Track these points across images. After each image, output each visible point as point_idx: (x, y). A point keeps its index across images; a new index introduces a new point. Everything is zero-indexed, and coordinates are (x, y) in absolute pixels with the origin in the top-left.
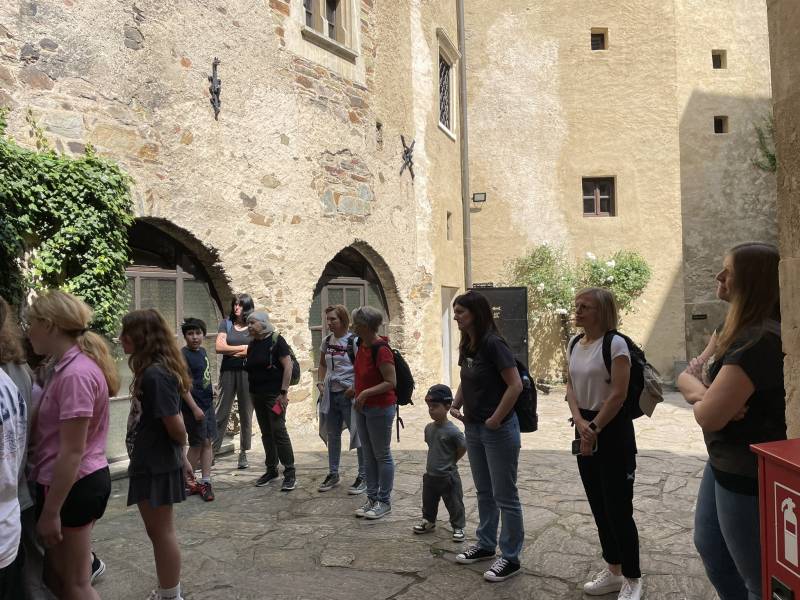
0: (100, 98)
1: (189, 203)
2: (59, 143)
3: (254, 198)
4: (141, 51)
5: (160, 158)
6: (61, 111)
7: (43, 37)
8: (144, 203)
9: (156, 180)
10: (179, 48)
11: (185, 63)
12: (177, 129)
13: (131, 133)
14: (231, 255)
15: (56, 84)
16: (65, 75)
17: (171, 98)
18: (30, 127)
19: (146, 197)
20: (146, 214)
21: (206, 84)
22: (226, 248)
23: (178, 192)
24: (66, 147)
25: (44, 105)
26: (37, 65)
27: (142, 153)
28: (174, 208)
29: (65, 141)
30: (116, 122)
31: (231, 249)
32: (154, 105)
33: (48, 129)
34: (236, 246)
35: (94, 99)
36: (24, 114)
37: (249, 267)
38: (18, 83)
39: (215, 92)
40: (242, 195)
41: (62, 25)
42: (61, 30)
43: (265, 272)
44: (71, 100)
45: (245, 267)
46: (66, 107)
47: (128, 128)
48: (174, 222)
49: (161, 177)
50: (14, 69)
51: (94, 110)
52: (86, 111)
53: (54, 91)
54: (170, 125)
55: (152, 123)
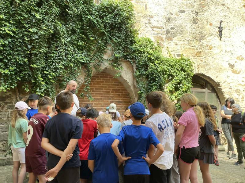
0: (185, 40)
1: (211, 68)
2: (174, 55)
3: (234, 65)
4: (197, 24)
5: (202, 55)
7: (171, 27)
8: (197, 69)
9: (200, 62)
10: (209, 21)
11: (211, 24)
12: (207, 45)
13: (194, 49)
14: (225, 84)
15: (174, 39)
16: (176, 36)
17: (206, 36)
18: (167, 52)
19: (197, 67)
20: (197, 72)
21: (218, 30)
22: (223, 82)
23: (207, 65)
24: (176, 56)
25: (171, 45)
26: (169, 35)
27: (196, 54)
28: (206, 70)
29: (176, 54)
30: (189, 47)
31: (224, 82)
32: (200, 39)
33: (172, 51)
34: (226, 81)
35: (184, 41)
36: (166, 48)
37: (231, 88)
38: (165, 40)
39: (220, 31)
40: (229, 64)
41: (176, 22)
42: (176, 24)
43: (237, 90)
44: (178, 42)
45: (230, 88)
46: (176, 45)
47: (193, 48)
48: (206, 74)
49: (202, 61)
50: (164, 37)
51: (184, 44)
52: (181, 45)
53: (174, 41)
54: (205, 45)
55: (200, 45)
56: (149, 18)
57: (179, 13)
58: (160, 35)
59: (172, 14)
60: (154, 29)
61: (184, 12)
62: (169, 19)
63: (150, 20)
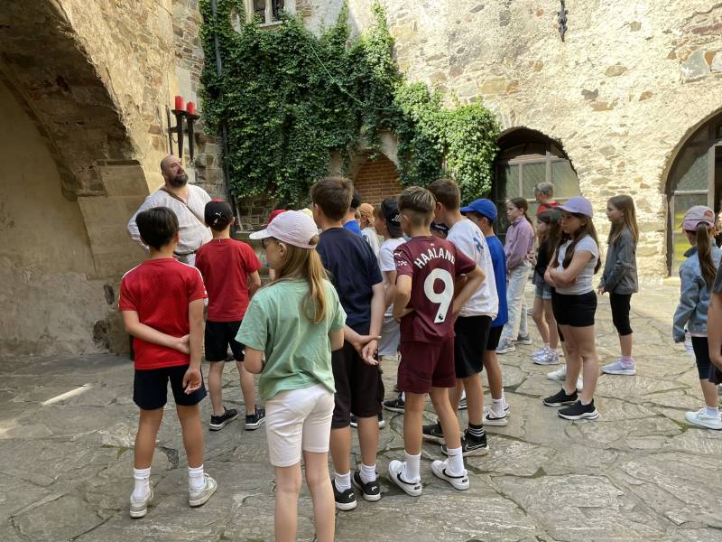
0: (486, 66)
1: (539, 111)
2: (466, 101)
4: (509, 24)
5: (521, 87)
6: (467, 83)
7: (458, 48)
8: (510, 120)
9: (516, 103)
10: (535, 7)
11: (539, 14)
13: (503, 79)
14: (572, 140)
15: (465, 70)
16: (468, 63)
17: (529, 44)
18: (452, 98)
19: (510, 116)
20: (510, 126)
21: (556, 19)
22: (568, 136)
23: (531, 106)
24: (469, 102)
25: (459, 84)
26: (456, 64)
27: (508, 90)
28: (528, 118)
29: (468, 98)
30: (494, 76)
32: (517, 55)
33: (461, 96)
35: (483, 68)
36: (450, 92)
37: (589, 147)
38: (449, 78)
39: (563, 22)
40: (584, 92)
41: (467, 35)
42: (466, 39)
44: (471, 75)
45: (585, 147)
46: (469, 80)
47: (501, 77)
48: (529, 127)
49: (520, 100)
50: (447, 72)
51: (482, 75)
52: (478, 77)
53: (464, 74)
54: (526, 63)
55: (515, 67)
56: (420, 46)
57: (472, 14)
58: (440, 70)
59: (459, 22)
60: (430, 63)
61: (482, 7)
62: (454, 35)
63: (422, 49)
